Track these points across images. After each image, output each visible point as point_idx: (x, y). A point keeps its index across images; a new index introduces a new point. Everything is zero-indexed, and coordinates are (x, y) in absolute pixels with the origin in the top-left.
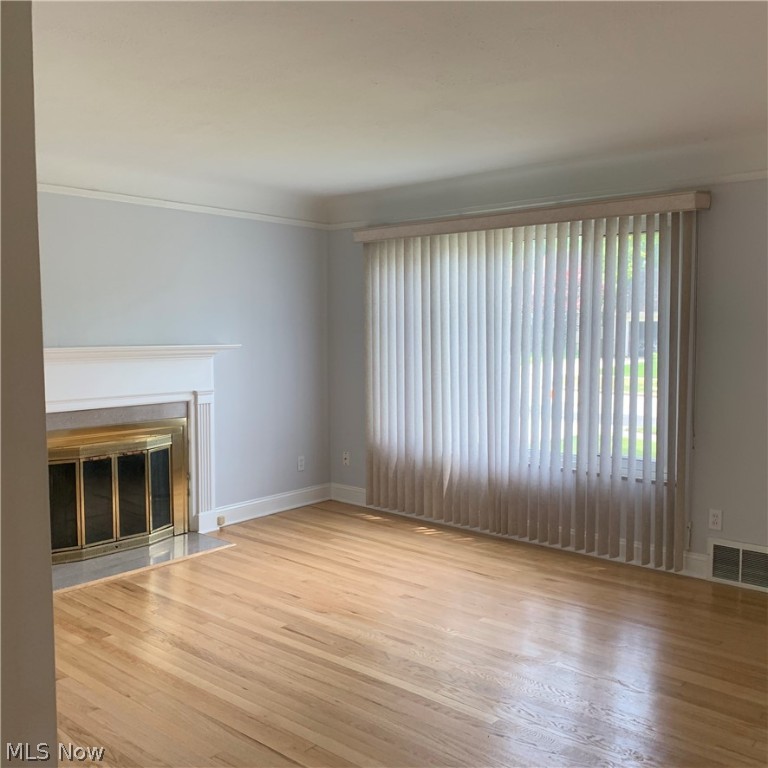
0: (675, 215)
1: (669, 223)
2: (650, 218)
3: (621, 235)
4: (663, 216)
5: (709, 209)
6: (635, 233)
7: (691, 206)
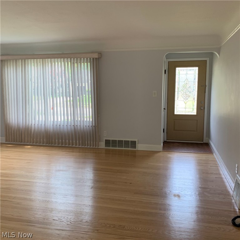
0: (93, 59)
1: (92, 60)
2: (87, 59)
3: (80, 62)
4: (90, 59)
5: (101, 58)
6: (84, 62)
7: (97, 57)
